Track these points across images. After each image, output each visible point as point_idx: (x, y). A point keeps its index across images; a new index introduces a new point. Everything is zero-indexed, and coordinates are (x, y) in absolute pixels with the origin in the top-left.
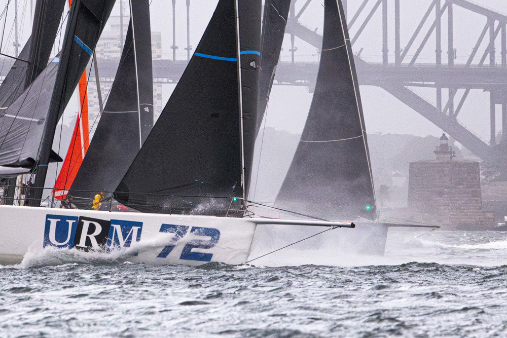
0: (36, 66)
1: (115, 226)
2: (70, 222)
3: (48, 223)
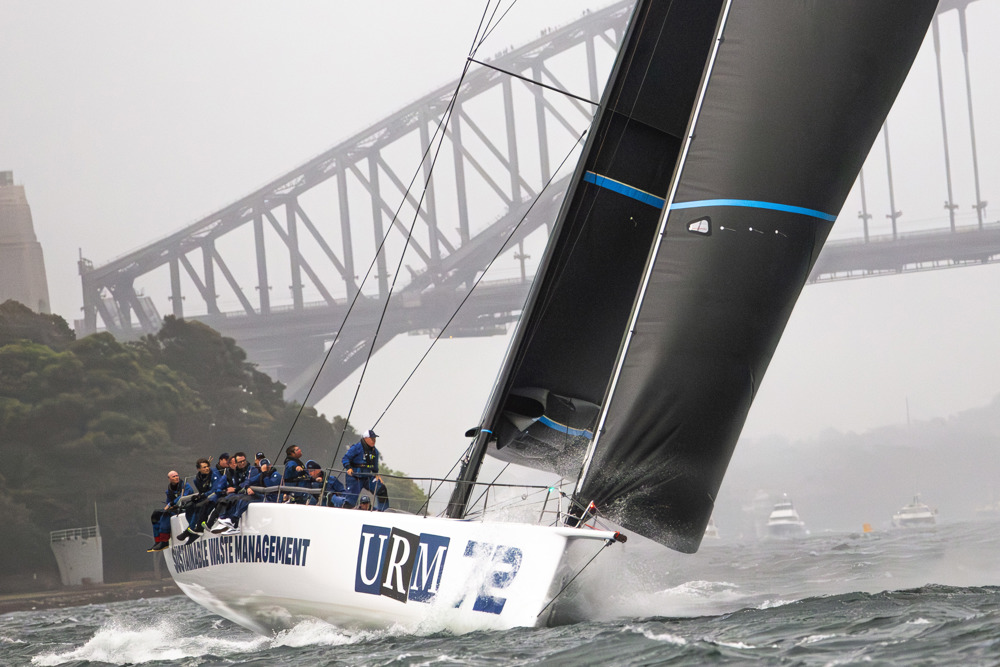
1: (423, 546)
2: (383, 540)
3: (362, 543)
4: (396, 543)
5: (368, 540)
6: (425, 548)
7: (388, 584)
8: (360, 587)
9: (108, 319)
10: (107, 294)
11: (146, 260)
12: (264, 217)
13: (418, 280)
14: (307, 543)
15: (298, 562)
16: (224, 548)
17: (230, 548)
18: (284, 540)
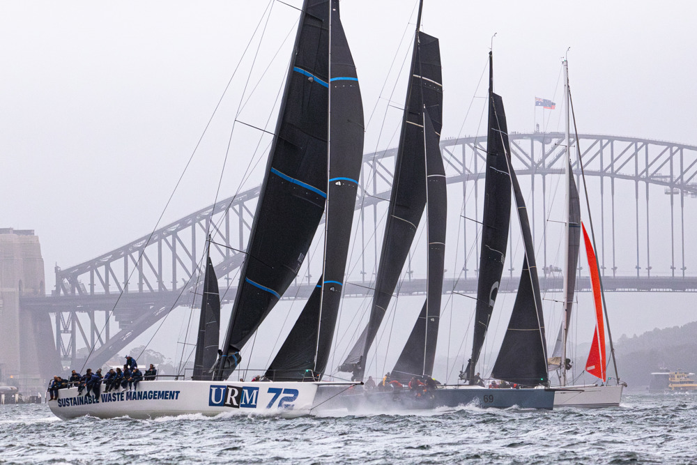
2: (222, 389)
3: (211, 390)
4: (230, 390)
5: (214, 389)
6: (246, 391)
7: (228, 402)
8: (211, 404)
9: (65, 291)
10: (66, 281)
11: (82, 268)
12: (129, 256)
13: (187, 285)
14: (178, 392)
15: (173, 398)
16: (116, 396)
17: (122, 397)
18: (163, 392)
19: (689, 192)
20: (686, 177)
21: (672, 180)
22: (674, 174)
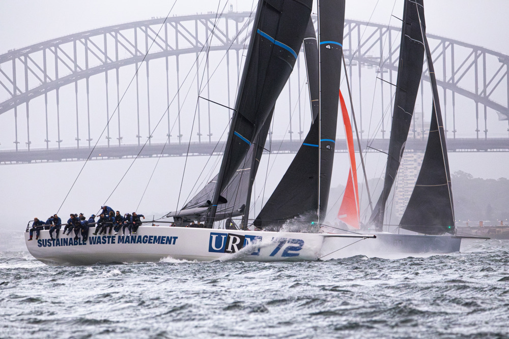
0: (258, 146)
1: (247, 239)
2: (223, 237)
3: (211, 238)
4: (232, 238)
5: (214, 237)
6: (248, 239)
7: (229, 249)
8: (211, 250)
14: (175, 238)
15: (170, 243)
16: (107, 239)
17: (113, 240)
18: (159, 237)
19: (366, 64)
20: (363, 51)
21: (350, 53)
22: (352, 48)
